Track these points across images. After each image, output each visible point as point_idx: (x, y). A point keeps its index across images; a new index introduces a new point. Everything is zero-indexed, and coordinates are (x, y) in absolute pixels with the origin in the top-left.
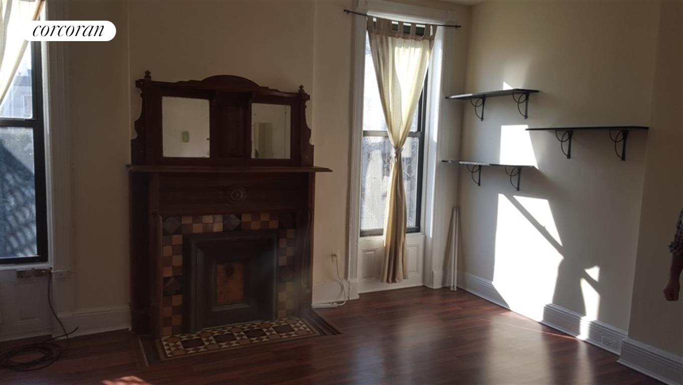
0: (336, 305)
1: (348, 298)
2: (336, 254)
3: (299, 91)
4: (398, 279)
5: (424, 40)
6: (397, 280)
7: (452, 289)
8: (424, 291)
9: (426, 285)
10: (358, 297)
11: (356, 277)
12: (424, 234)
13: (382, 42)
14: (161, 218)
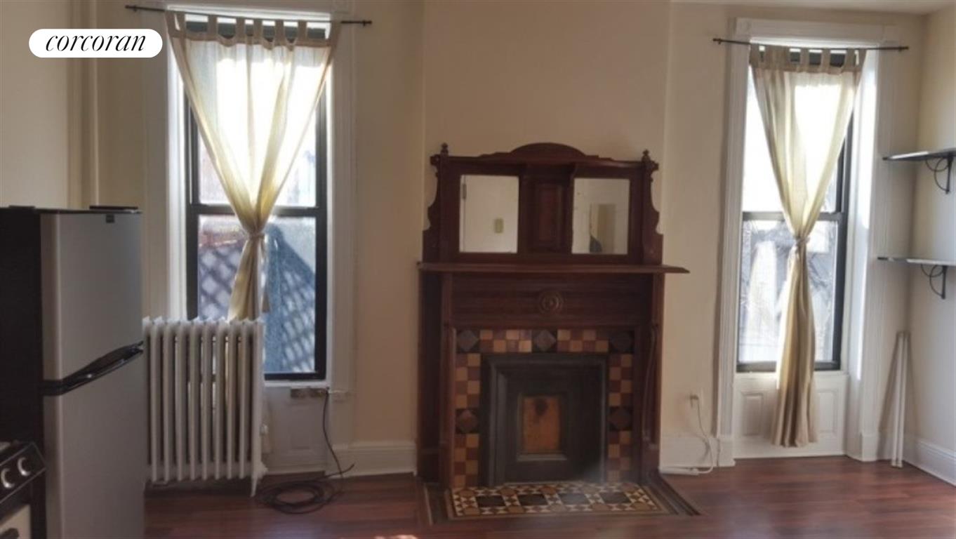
0: (696, 472)
1: (718, 463)
2: (699, 395)
3: (643, 158)
4: (801, 441)
5: (844, 73)
6: (797, 442)
7: (894, 464)
8: (847, 463)
9: (850, 455)
10: (733, 464)
11: (730, 432)
12: (848, 373)
13: (773, 80)
14: (455, 331)
